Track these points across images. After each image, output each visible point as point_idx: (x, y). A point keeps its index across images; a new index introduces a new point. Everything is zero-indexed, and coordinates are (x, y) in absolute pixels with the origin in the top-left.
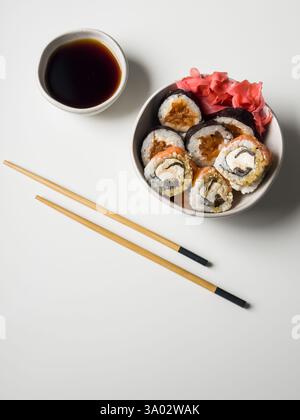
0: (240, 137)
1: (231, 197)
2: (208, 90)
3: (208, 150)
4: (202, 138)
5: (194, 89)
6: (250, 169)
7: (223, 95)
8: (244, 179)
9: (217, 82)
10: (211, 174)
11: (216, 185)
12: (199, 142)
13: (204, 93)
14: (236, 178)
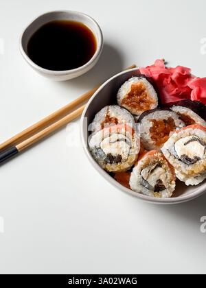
0: (193, 126)
1: (173, 186)
2: (169, 80)
3: (157, 134)
4: (154, 121)
5: (156, 76)
6: (198, 159)
7: (182, 88)
8: (190, 168)
9: (180, 74)
10: (157, 158)
11: (160, 170)
12: (151, 125)
13: (164, 82)
14: (182, 165)
